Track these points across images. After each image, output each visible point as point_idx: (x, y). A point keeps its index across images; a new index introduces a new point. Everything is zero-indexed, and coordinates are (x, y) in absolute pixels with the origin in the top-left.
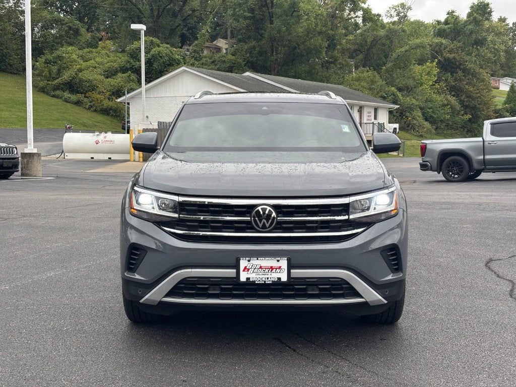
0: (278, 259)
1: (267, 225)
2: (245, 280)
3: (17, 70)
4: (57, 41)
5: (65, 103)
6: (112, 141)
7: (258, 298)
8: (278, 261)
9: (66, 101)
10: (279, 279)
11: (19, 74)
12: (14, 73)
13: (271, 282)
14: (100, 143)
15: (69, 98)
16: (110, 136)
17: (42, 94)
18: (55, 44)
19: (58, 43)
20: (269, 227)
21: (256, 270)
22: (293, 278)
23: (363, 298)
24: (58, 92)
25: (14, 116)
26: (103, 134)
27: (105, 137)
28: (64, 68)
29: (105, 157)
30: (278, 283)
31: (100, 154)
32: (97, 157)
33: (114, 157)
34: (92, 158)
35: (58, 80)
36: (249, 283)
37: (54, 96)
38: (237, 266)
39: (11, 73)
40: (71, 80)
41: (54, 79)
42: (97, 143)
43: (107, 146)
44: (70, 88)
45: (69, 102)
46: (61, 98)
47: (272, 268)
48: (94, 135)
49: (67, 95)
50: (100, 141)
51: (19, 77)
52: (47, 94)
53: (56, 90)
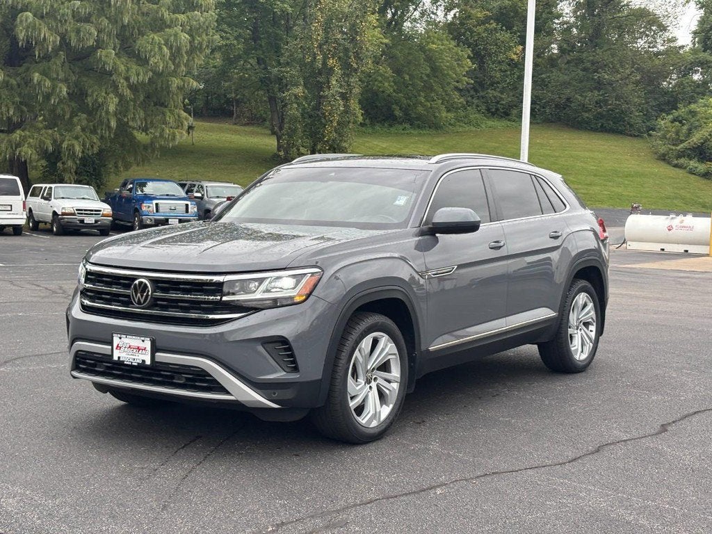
0: (143, 339)
1: (142, 301)
2: (117, 359)
3: (639, 131)
4: (698, 90)
5: (690, 175)
6: (690, 227)
7: (115, 379)
8: (143, 341)
9: (692, 172)
10: (144, 361)
11: (642, 137)
12: (635, 136)
13: (136, 364)
14: (674, 229)
15: (696, 168)
16: (689, 220)
17: (662, 163)
18: (695, 95)
19: (698, 94)
20: (144, 303)
21: (126, 349)
22: (158, 362)
23: (232, 395)
24: (682, 161)
25: (606, 192)
26: (681, 217)
27: (682, 222)
28: (696, 128)
29: (680, 249)
30: (142, 366)
31: (673, 245)
32: (670, 248)
33: (692, 249)
34: (663, 250)
35: (684, 144)
36: (120, 364)
37: (676, 166)
38: (111, 343)
39: (631, 136)
40: (702, 144)
41: (682, 142)
42: (670, 230)
43: (682, 234)
44: (701, 154)
45: (695, 174)
46: (685, 168)
47: (139, 349)
48: (667, 218)
49: (693, 164)
50: (674, 227)
51: (641, 141)
52: (669, 163)
53: (681, 158)
